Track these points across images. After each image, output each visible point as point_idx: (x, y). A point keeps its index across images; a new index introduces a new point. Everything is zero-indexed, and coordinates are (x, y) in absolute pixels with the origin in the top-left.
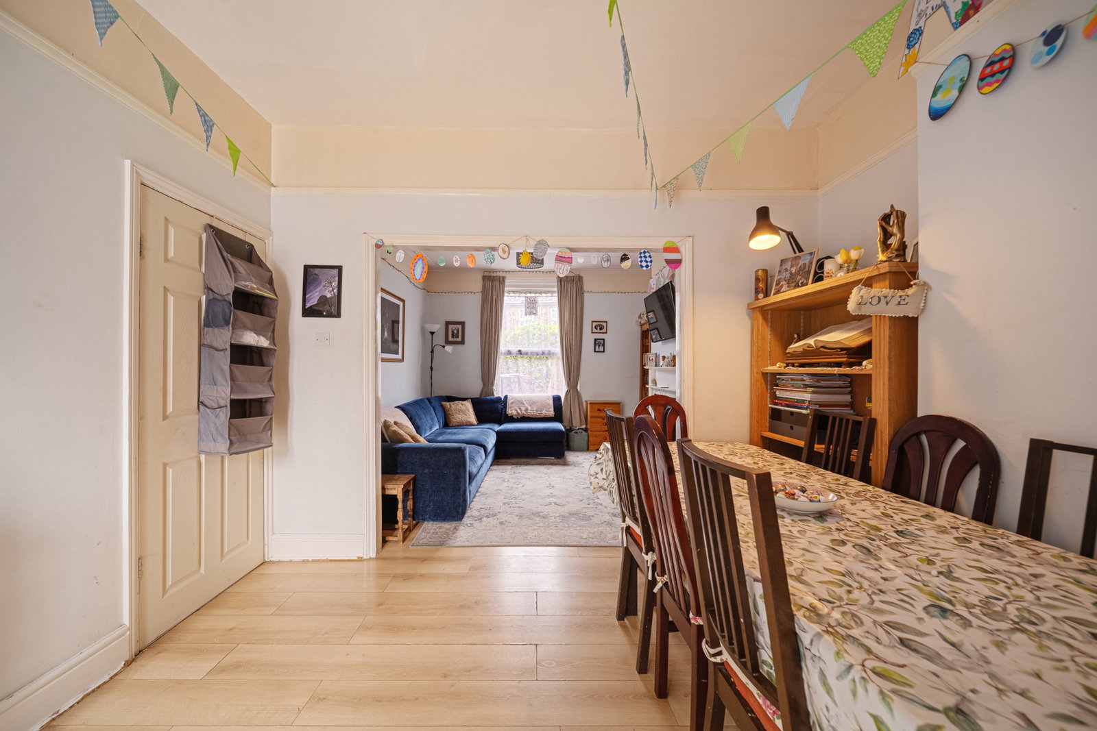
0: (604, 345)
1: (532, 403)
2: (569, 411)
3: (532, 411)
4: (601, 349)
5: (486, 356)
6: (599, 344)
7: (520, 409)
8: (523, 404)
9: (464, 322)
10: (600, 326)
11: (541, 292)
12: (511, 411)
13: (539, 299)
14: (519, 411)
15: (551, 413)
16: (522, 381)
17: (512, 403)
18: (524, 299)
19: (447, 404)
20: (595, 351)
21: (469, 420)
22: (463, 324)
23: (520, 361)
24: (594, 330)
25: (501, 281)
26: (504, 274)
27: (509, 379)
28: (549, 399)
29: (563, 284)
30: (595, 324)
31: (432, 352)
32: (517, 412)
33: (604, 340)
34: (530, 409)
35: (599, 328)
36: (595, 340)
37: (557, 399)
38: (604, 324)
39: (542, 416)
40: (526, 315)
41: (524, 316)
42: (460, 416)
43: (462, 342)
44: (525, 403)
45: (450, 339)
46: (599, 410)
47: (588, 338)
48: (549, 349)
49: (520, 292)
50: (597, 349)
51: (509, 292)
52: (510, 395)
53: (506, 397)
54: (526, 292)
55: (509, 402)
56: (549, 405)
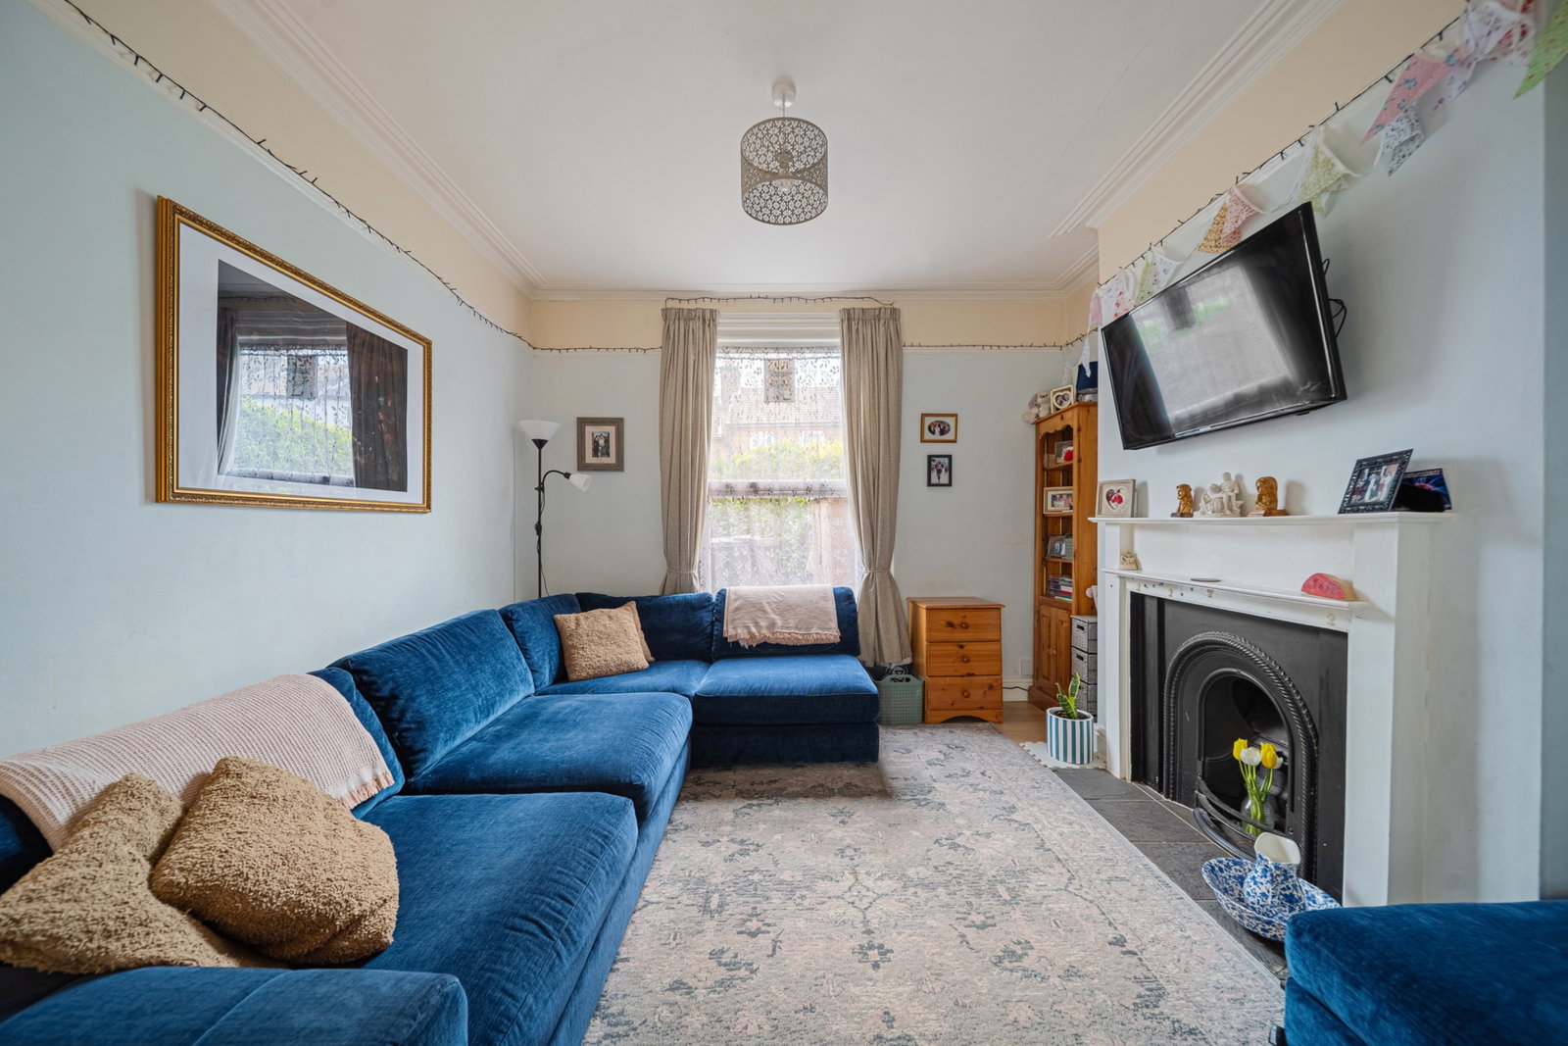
0: (950, 469)
1: (785, 607)
2: (874, 625)
3: (786, 631)
4: (944, 478)
5: (674, 498)
6: (939, 469)
7: (757, 624)
8: (765, 612)
9: (622, 420)
10: (939, 427)
11: (801, 349)
12: (735, 629)
13: (797, 364)
14: (754, 630)
15: (832, 633)
16: (760, 554)
17: (737, 609)
18: (760, 364)
19: (568, 620)
20: (930, 484)
21: (625, 657)
22: (618, 423)
23: (754, 509)
24: (928, 436)
25: (708, 319)
26: (714, 305)
27: (729, 547)
28: (825, 598)
29: (854, 328)
30: (928, 421)
31: (541, 488)
32: (750, 633)
33: (950, 457)
34: (779, 623)
35: (937, 430)
36: (930, 458)
37: (844, 598)
38: (950, 421)
39: (811, 641)
40: (767, 401)
41: (762, 404)
42: (601, 650)
43: (619, 466)
44: (768, 608)
45: (590, 459)
46: (950, 625)
47: (914, 454)
48: (822, 480)
49: (752, 348)
50: (934, 480)
51: (726, 349)
52: (731, 589)
53: (722, 595)
54: (765, 348)
55: (730, 607)
56: (827, 613)
